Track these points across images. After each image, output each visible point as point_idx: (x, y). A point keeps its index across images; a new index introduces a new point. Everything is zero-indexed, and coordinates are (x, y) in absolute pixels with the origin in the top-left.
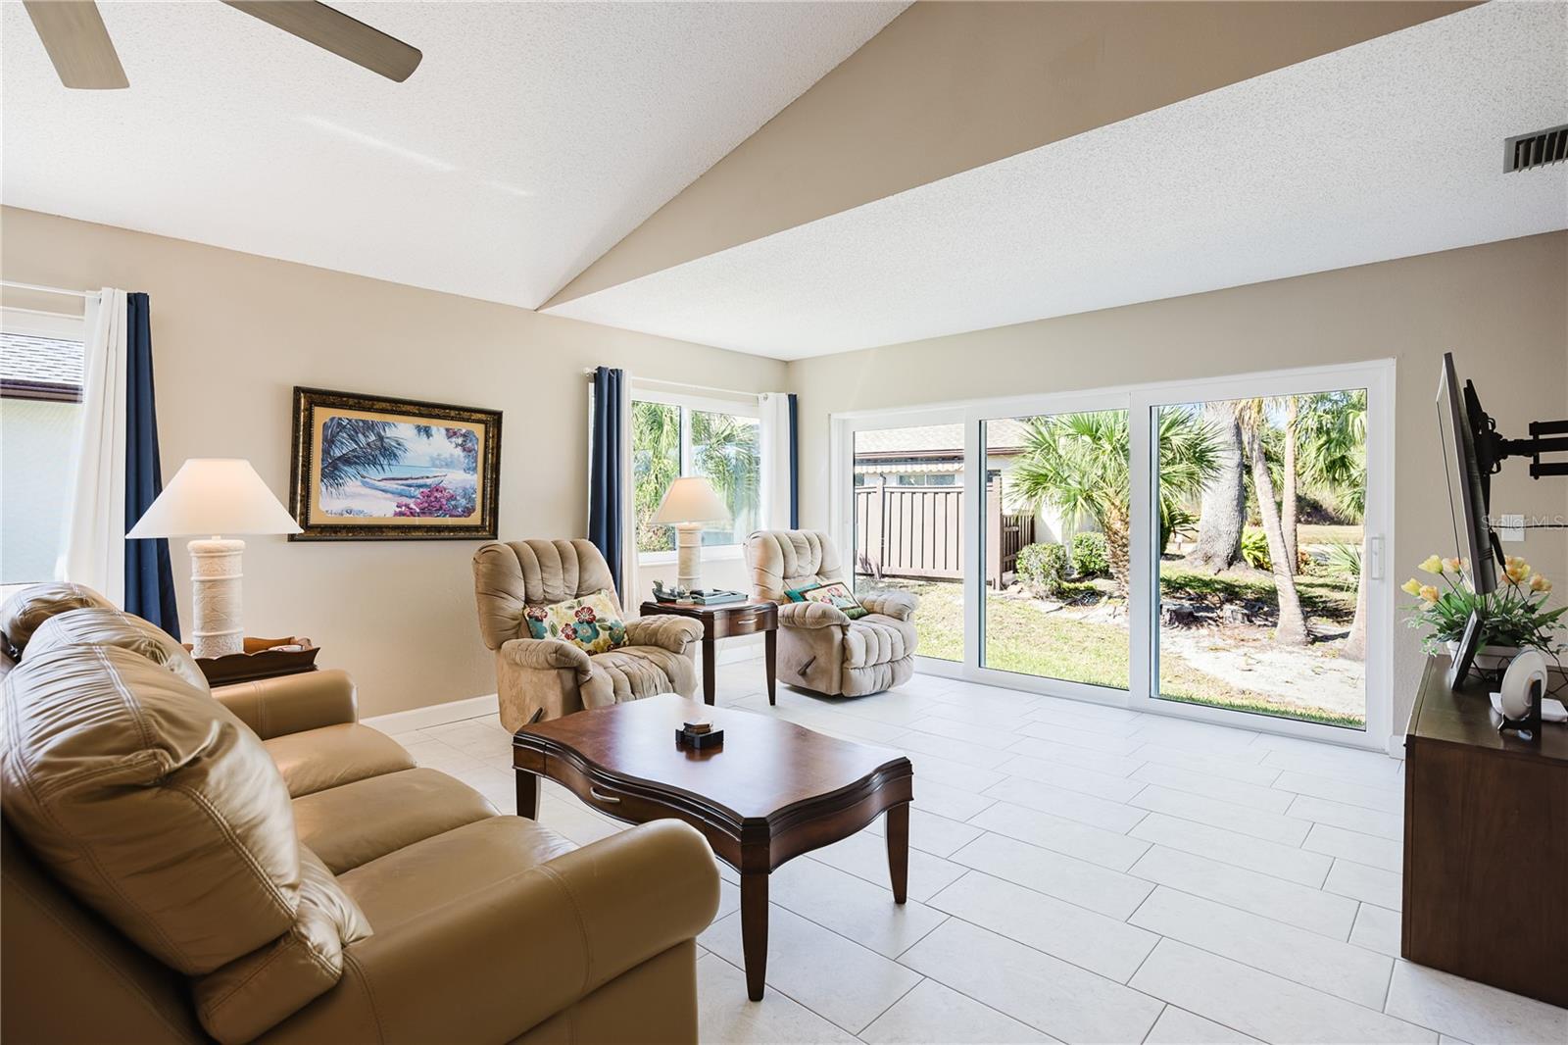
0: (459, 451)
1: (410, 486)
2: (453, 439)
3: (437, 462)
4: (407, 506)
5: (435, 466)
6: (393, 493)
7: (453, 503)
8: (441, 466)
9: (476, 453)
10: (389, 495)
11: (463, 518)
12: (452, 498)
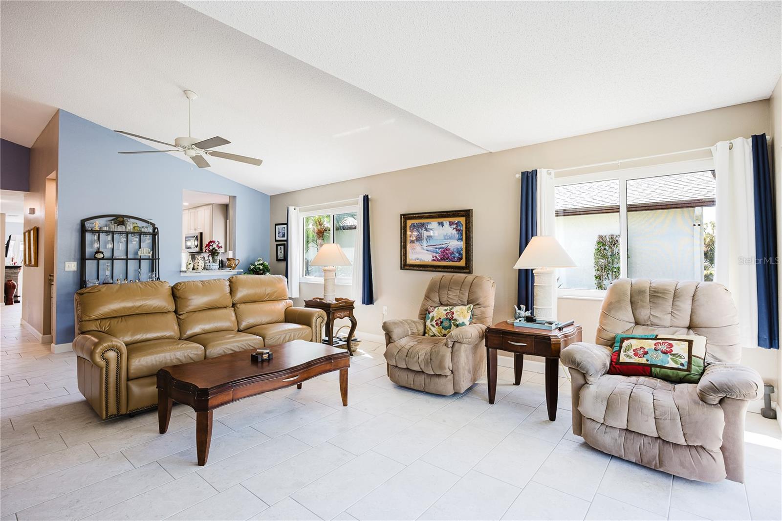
0: (454, 232)
1: (436, 248)
2: (452, 226)
3: (446, 237)
4: (436, 257)
5: (445, 239)
6: (431, 251)
7: (453, 255)
8: (448, 239)
9: (462, 231)
10: (430, 253)
11: (458, 263)
12: (453, 253)
